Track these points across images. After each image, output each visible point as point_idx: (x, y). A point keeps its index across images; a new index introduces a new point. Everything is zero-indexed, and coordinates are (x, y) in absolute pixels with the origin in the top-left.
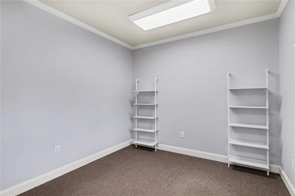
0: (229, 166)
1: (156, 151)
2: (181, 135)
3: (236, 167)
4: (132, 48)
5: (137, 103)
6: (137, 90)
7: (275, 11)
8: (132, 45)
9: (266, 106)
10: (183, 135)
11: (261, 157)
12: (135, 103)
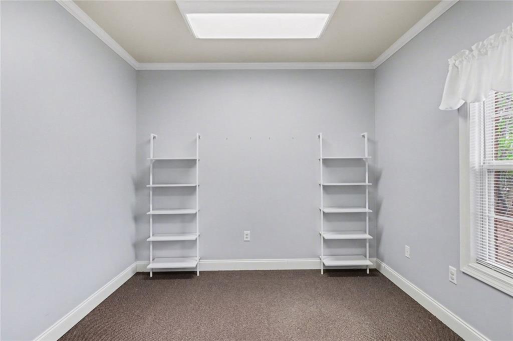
0: (322, 273)
1: (198, 275)
2: (245, 236)
3: (332, 272)
4: (138, 66)
5: (153, 184)
6: (153, 157)
7: (372, 59)
8: (140, 59)
9: (365, 182)
10: (249, 236)
11: (359, 251)
12: (149, 184)
